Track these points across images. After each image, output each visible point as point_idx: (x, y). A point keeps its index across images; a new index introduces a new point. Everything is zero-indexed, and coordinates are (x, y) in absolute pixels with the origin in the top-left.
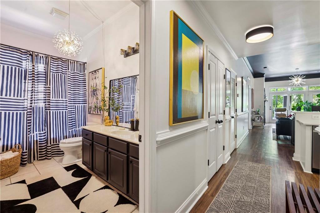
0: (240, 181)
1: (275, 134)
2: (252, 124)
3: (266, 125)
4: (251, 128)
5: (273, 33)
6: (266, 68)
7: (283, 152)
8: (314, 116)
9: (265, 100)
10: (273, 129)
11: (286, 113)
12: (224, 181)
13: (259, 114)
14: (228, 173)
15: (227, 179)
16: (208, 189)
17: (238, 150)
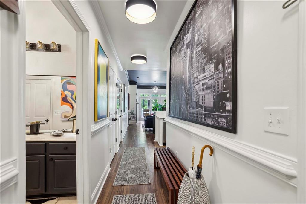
0: (129, 159)
1: (144, 128)
2: (129, 122)
3: (138, 122)
4: (128, 126)
5: (146, 61)
6: (138, 78)
7: (149, 138)
8: (164, 113)
9: (137, 103)
10: (143, 125)
11: (149, 113)
12: (120, 162)
13: (133, 114)
14: (120, 158)
15: (121, 160)
16: (111, 169)
17: (122, 142)
